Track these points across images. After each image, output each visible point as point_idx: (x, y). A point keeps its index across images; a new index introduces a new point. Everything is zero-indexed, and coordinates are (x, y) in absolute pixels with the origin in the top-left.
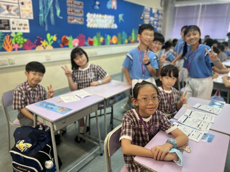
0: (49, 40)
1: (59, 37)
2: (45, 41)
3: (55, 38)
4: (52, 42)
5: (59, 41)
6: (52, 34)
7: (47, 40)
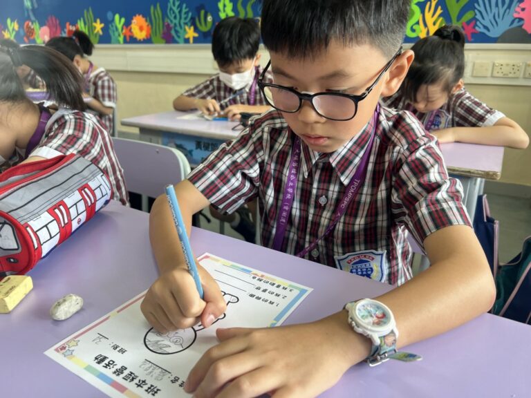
0: (11, 28)
1: (21, 26)
2: (6, 31)
3: (16, 27)
4: (14, 33)
5: (22, 33)
6: (12, 21)
7: (9, 31)
